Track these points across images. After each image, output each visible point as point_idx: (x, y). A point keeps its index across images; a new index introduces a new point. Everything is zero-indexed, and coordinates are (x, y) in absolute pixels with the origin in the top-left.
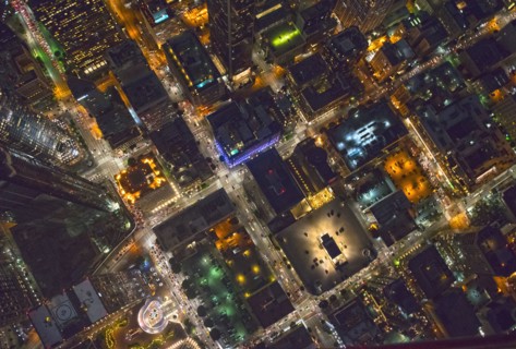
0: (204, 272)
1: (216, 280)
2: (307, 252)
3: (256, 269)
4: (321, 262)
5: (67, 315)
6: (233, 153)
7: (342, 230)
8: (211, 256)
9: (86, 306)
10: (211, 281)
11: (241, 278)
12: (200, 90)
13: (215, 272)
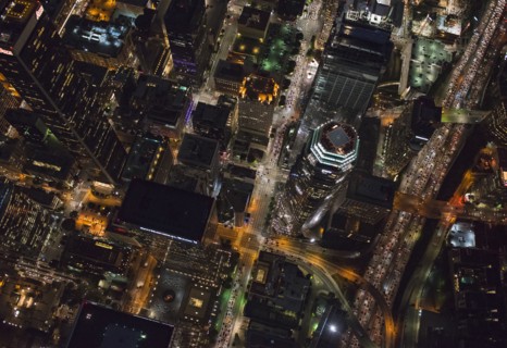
0: (274, 70)
1: (271, 61)
3: (242, 47)
10: (275, 63)
11: (256, 51)
13: (267, 65)
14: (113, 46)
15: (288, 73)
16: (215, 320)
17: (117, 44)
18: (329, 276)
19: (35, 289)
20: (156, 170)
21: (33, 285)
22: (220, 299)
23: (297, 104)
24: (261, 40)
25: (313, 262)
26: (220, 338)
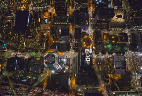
0: (108, 48)
1: (111, 47)
2: (117, 22)
3: (113, 37)
4: (121, 21)
5: (121, 64)
6: (88, 24)
7: (116, 13)
8: (105, 45)
9: (120, 60)
10: (111, 48)
11: (113, 41)
12: (69, 22)
13: (109, 46)
14: (96, 2)
15: (108, 53)
16: (27, 51)
17: (97, 3)
18: (44, 78)
19: (26, 9)
20: (60, 24)
21: (27, 8)
22: (33, 51)
23: (97, 58)
24: (118, 42)
25: (47, 73)
26: (23, 54)
